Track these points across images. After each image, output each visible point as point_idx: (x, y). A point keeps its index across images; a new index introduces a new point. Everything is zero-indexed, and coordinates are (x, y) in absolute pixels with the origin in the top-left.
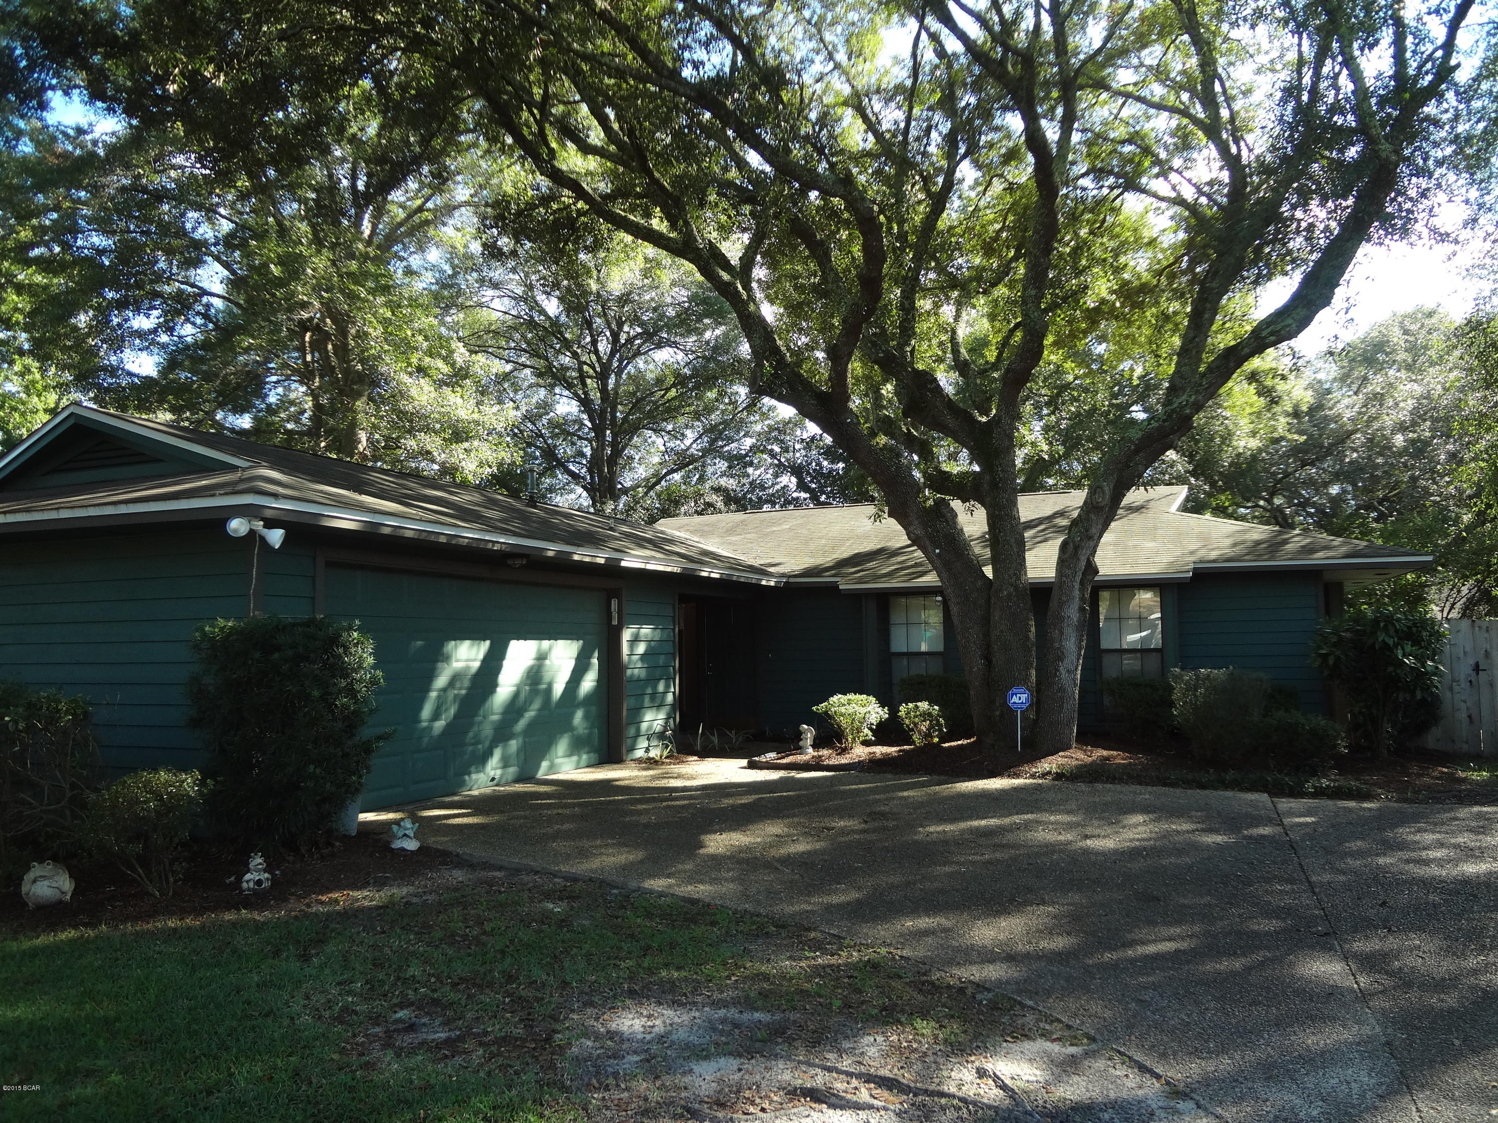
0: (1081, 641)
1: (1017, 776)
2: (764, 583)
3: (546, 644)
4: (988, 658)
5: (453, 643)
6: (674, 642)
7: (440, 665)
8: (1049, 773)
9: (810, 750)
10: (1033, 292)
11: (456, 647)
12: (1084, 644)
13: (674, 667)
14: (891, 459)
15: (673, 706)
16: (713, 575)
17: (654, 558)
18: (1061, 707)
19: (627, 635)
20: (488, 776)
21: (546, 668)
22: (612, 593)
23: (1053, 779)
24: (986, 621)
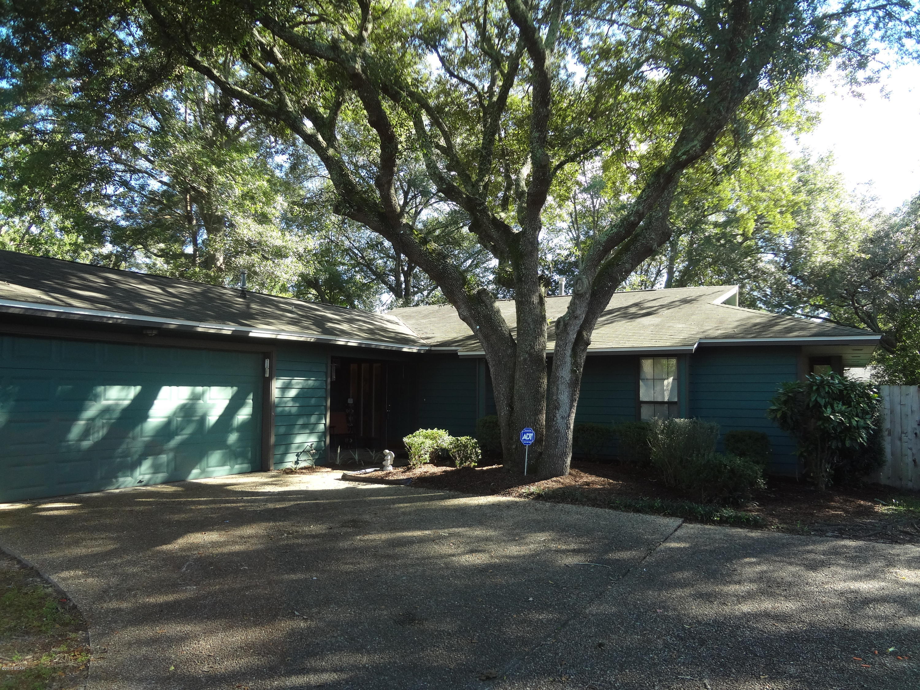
0: (573, 395)
1: (509, 494)
3: (199, 389)
4: (511, 406)
5: (103, 387)
6: (326, 389)
7: (87, 402)
8: (532, 494)
9: (390, 468)
10: (537, 135)
11: (105, 390)
12: (577, 397)
13: (326, 406)
14: (438, 260)
15: (324, 434)
16: (349, 344)
17: (283, 331)
18: (556, 444)
19: (276, 385)
20: (136, 479)
21: (198, 406)
22: (267, 355)
23: (533, 499)
24: (512, 380)
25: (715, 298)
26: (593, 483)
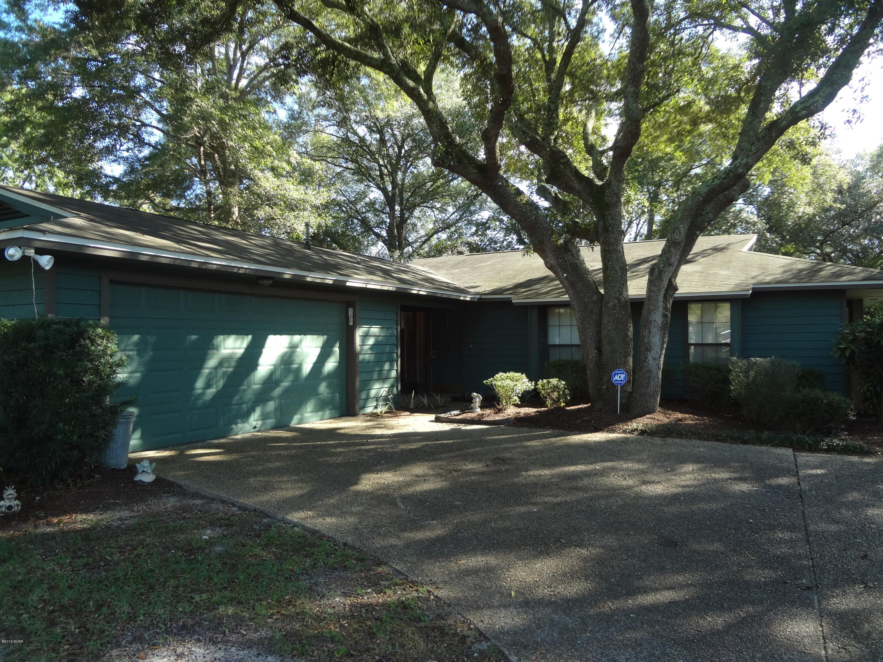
0: (664, 337)
1: (613, 431)
2: (462, 298)
3: (297, 338)
4: (599, 350)
5: (222, 337)
6: (397, 337)
7: (211, 352)
8: (636, 430)
9: (479, 410)
10: (632, 90)
11: (224, 340)
12: (666, 339)
13: (397, 353)
14: (531, 211)
15: (396, 378)
16: (421, 293)
17: (372, 280)
18: (649, 383)
19: (359, 332)
20: (251, 425)
21: (297, 354)
22: (349, 304)
23: (638, 435)
24: (599, 324)
25: (743, 246)
26: (685, 419)
